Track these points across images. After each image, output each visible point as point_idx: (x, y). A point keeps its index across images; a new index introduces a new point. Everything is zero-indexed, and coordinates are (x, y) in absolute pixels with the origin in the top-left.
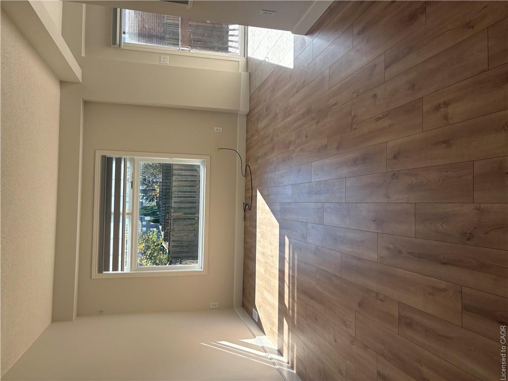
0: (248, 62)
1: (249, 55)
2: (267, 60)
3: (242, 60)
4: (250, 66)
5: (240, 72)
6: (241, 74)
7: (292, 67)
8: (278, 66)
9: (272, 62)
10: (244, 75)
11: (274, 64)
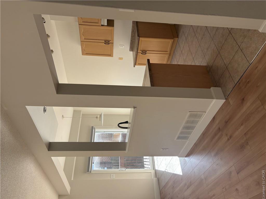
0: (156, 172)
1: (156, 168)
2: (166, 171)
3: (153, 172)
4: (157, 175)
5: (152, 178)
6: (153, 179)
7: (181, 174)
8: (173, 174)
9: (170, 172)
10: (155, 179)
11: (170, 173)
